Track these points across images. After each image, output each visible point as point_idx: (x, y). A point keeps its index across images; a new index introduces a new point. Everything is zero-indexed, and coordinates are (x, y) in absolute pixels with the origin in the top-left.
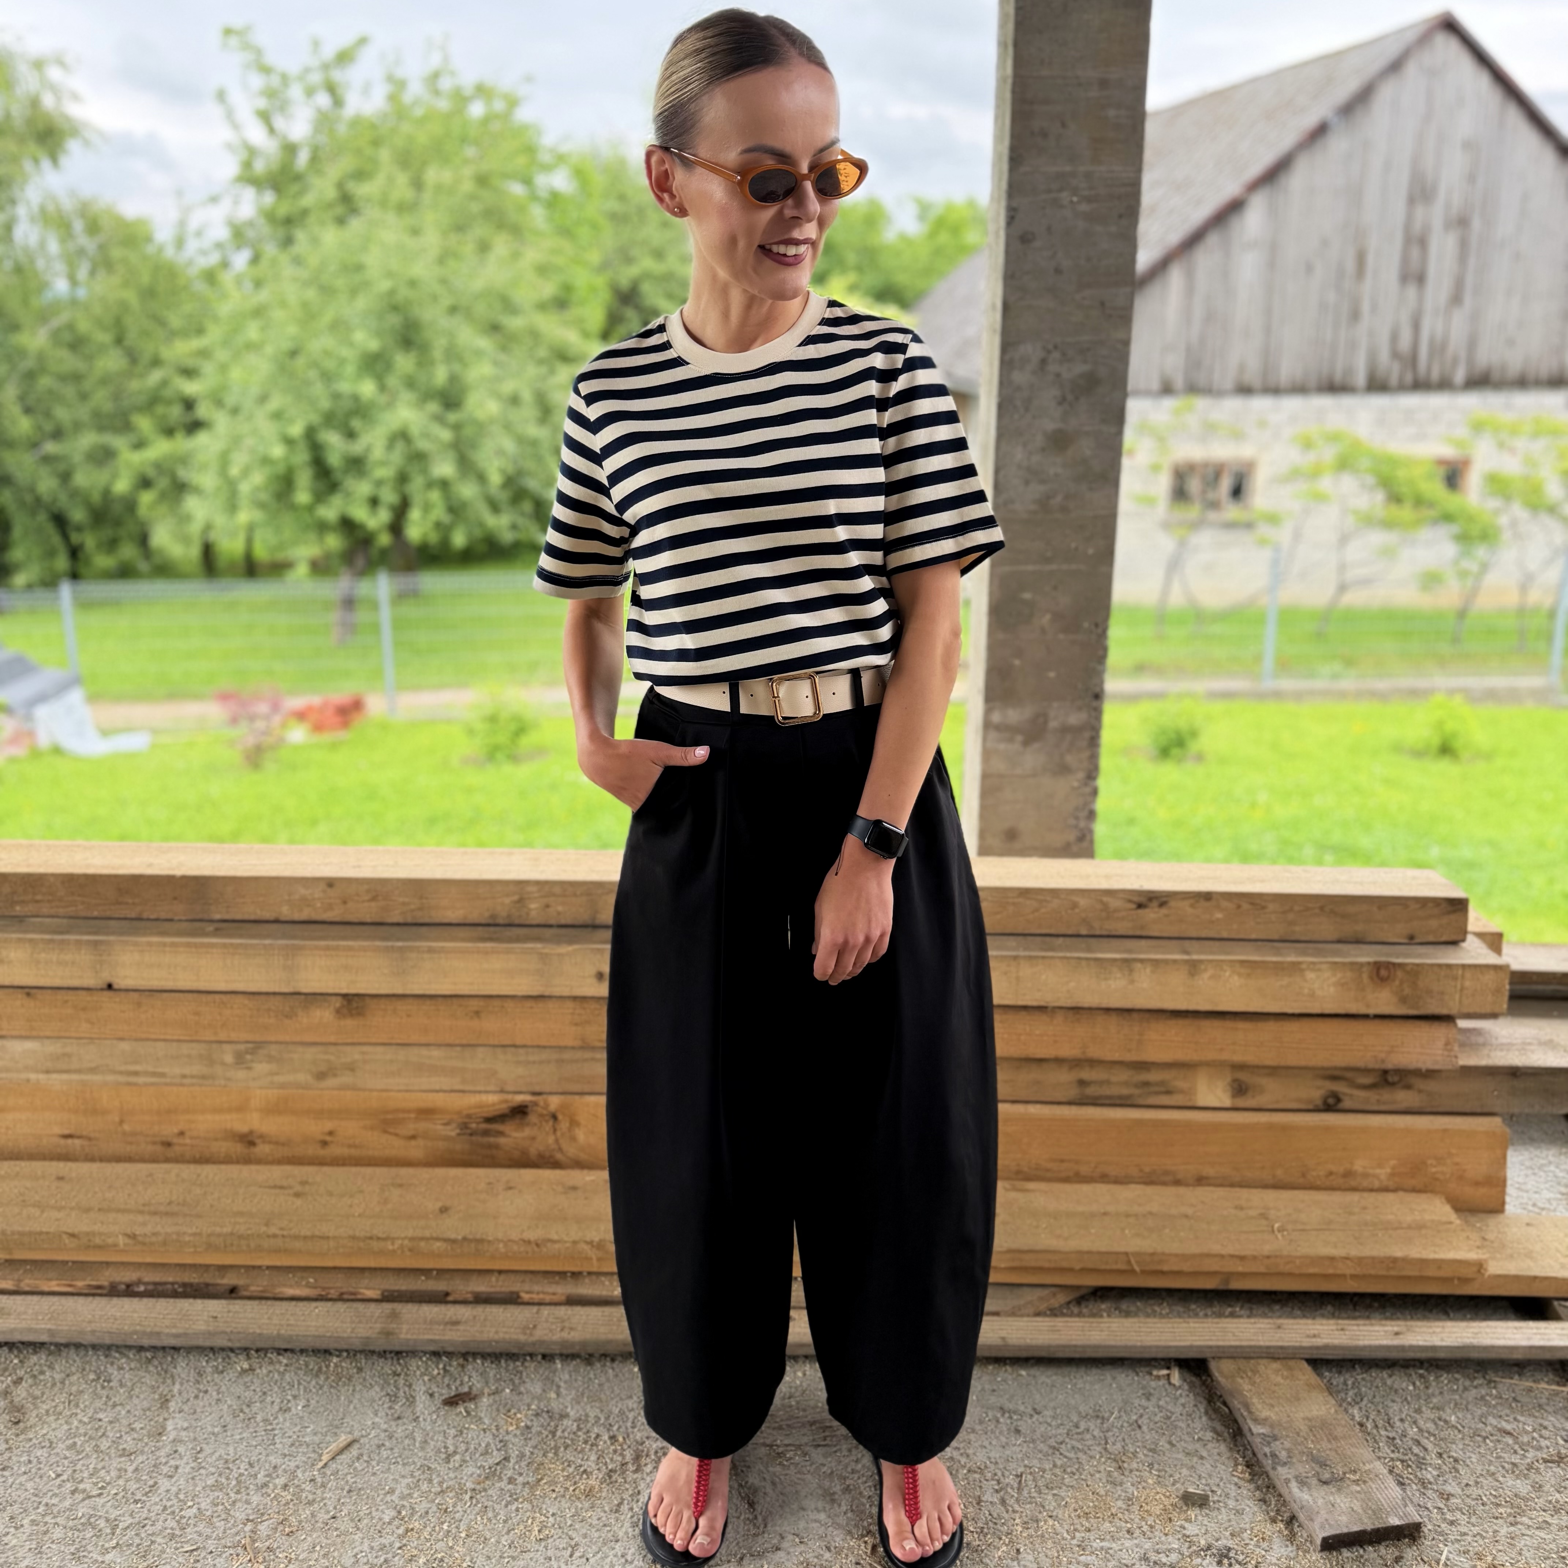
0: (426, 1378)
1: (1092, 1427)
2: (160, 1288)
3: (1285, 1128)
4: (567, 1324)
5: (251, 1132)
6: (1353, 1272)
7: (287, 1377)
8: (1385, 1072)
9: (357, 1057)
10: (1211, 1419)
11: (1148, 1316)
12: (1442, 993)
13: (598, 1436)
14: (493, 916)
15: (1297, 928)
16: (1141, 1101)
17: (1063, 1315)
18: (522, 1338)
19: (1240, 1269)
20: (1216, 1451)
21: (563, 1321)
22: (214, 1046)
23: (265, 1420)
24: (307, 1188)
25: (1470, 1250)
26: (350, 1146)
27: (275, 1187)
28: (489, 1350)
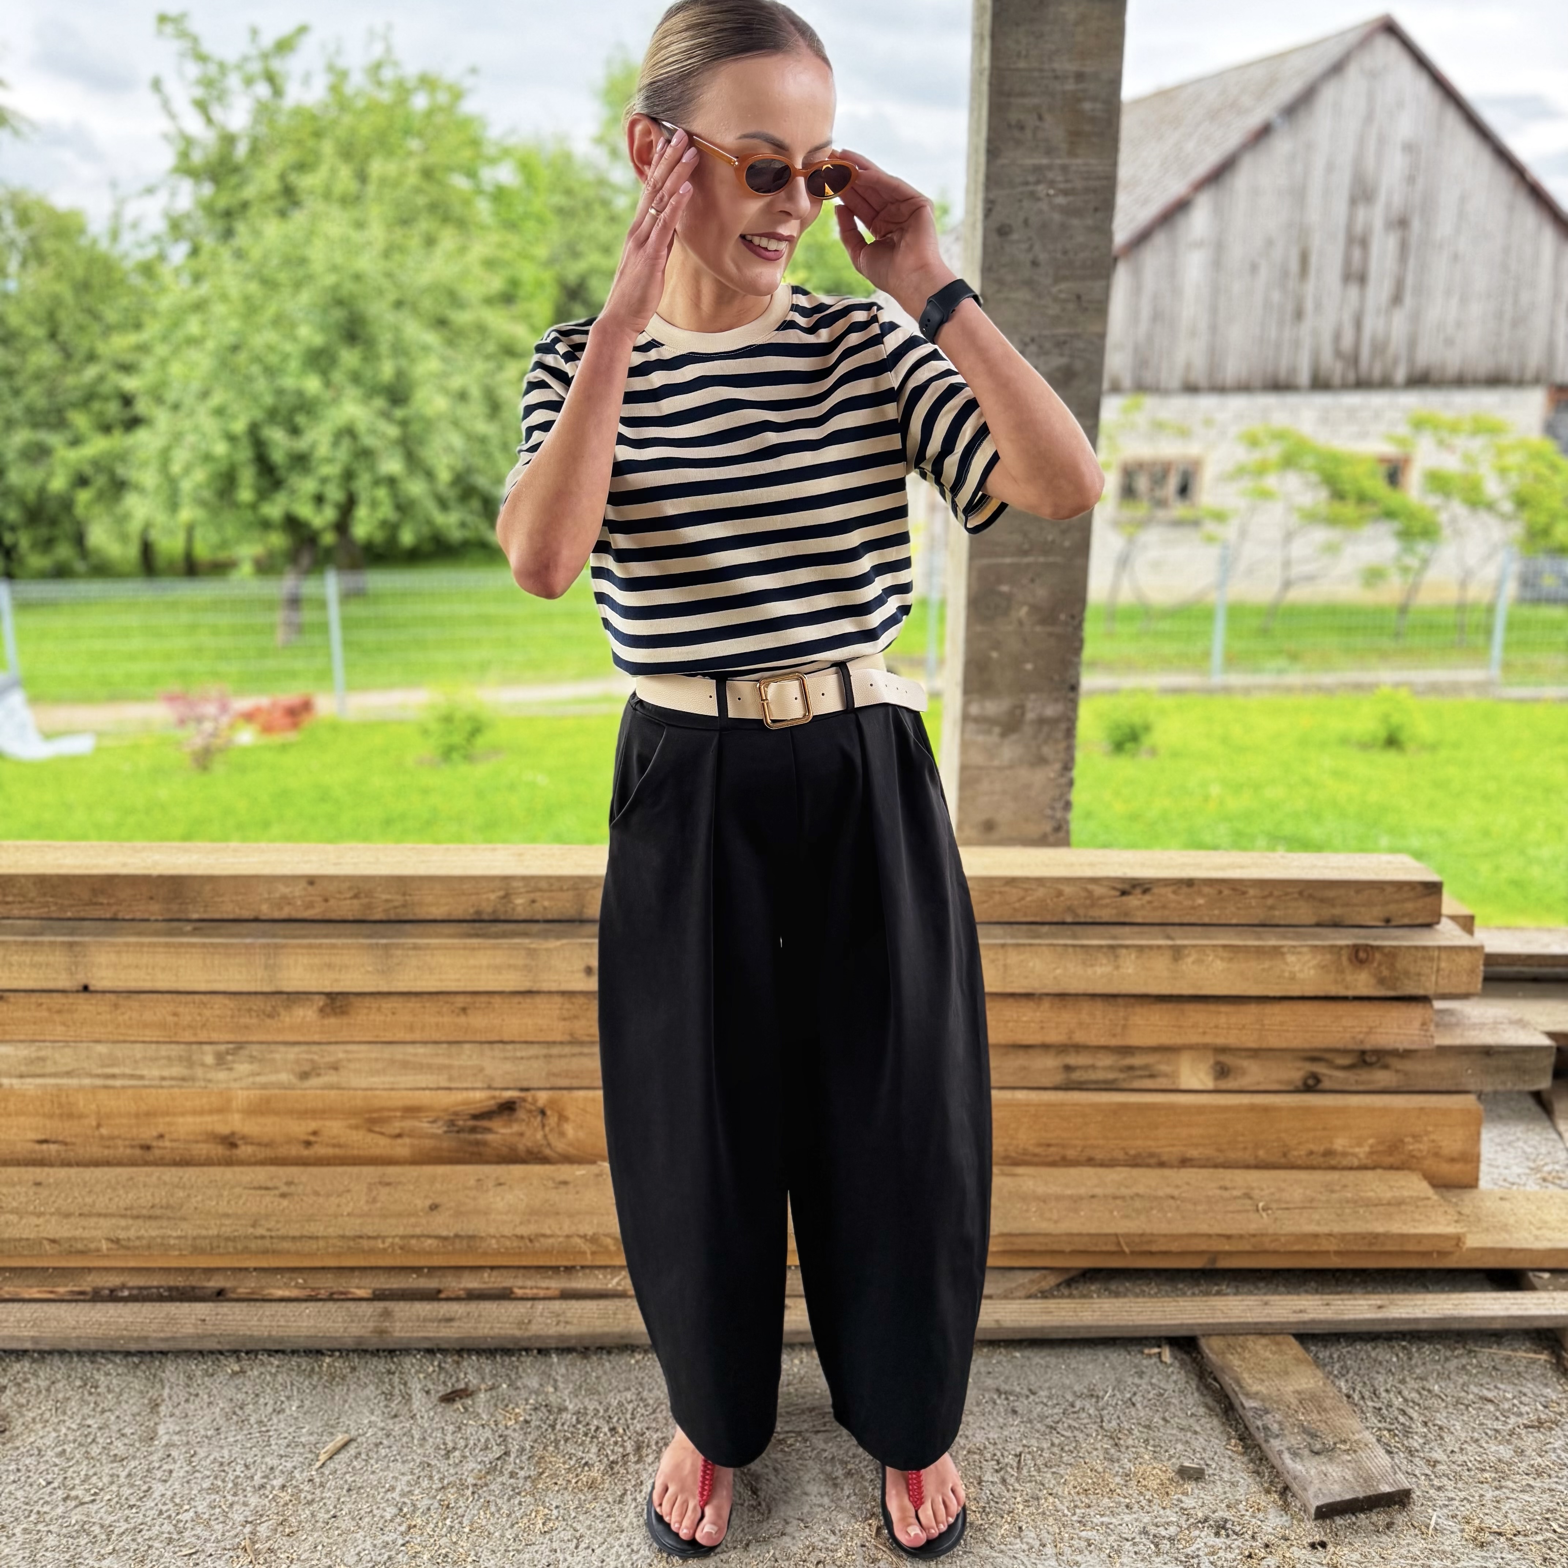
0: (421, 1376)
1: (1088, 1406)
2: (145, 1292)
3: (1266, 1109)
4: (562, 1319)
5: (233, 1134)
6: (1335, 1248)
7: (280, 1378)
8: (1363, 1053)
9: (341, 1055)
10: (1202, 1394)
11: (1137, 1296)
12: (1419, 974)
13: (598, 1428)
14: (478, 912)
15: (1277, 913)
16: (1125, 1085)
17: (1054, 1297)
18: (518, 1333)
19: (1227, 1248)
20: (1208, 1426)
21: (558, 1315)
22: (194, 1047)
23: (260, 1422)
24: (292, 1189)
25: (1448, 1225)
26: (334, 1146)
27: (260, 1188)
28: (484, 1346)
